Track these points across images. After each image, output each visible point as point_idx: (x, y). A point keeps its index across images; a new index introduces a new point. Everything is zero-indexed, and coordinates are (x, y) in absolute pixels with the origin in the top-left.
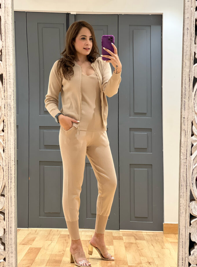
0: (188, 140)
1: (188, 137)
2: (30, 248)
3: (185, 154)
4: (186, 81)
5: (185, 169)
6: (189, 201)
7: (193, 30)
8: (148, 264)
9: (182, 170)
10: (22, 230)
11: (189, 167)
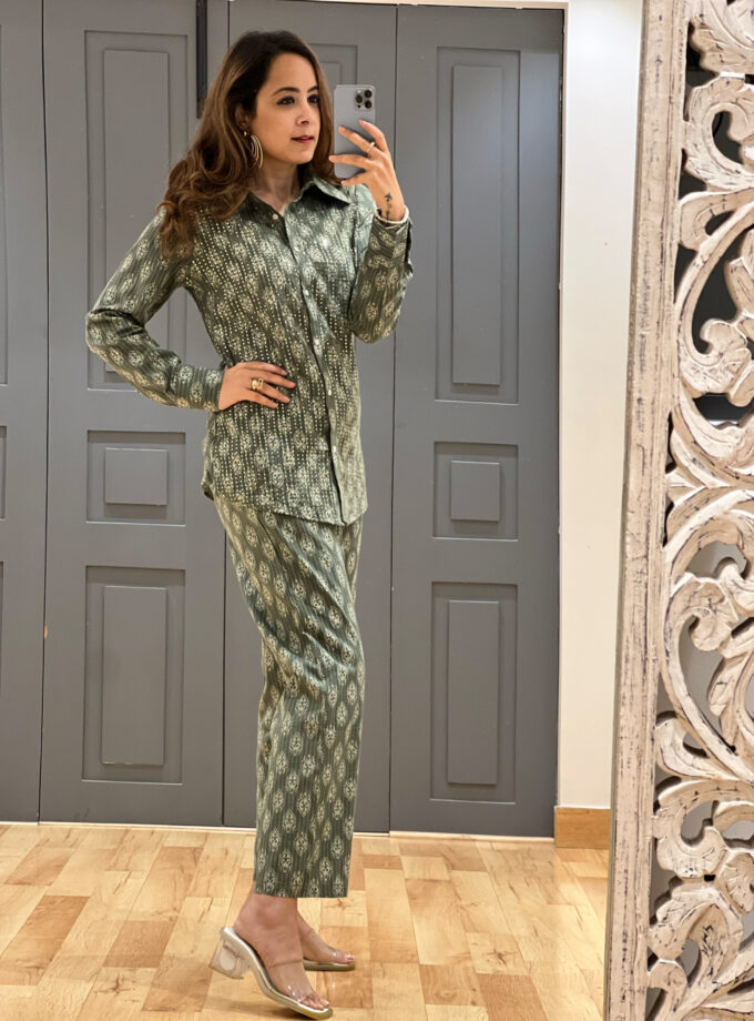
0: (654, 485)
1: (655, 474)
2: (44, 896)
3: (643, 540)
4: (648, 258)
5: (640, 596)
6: (655, 717)
7: (680, 65)
8: (493, 959)
9: (628, 603)
10: (16, 828)
11: (657, 588)
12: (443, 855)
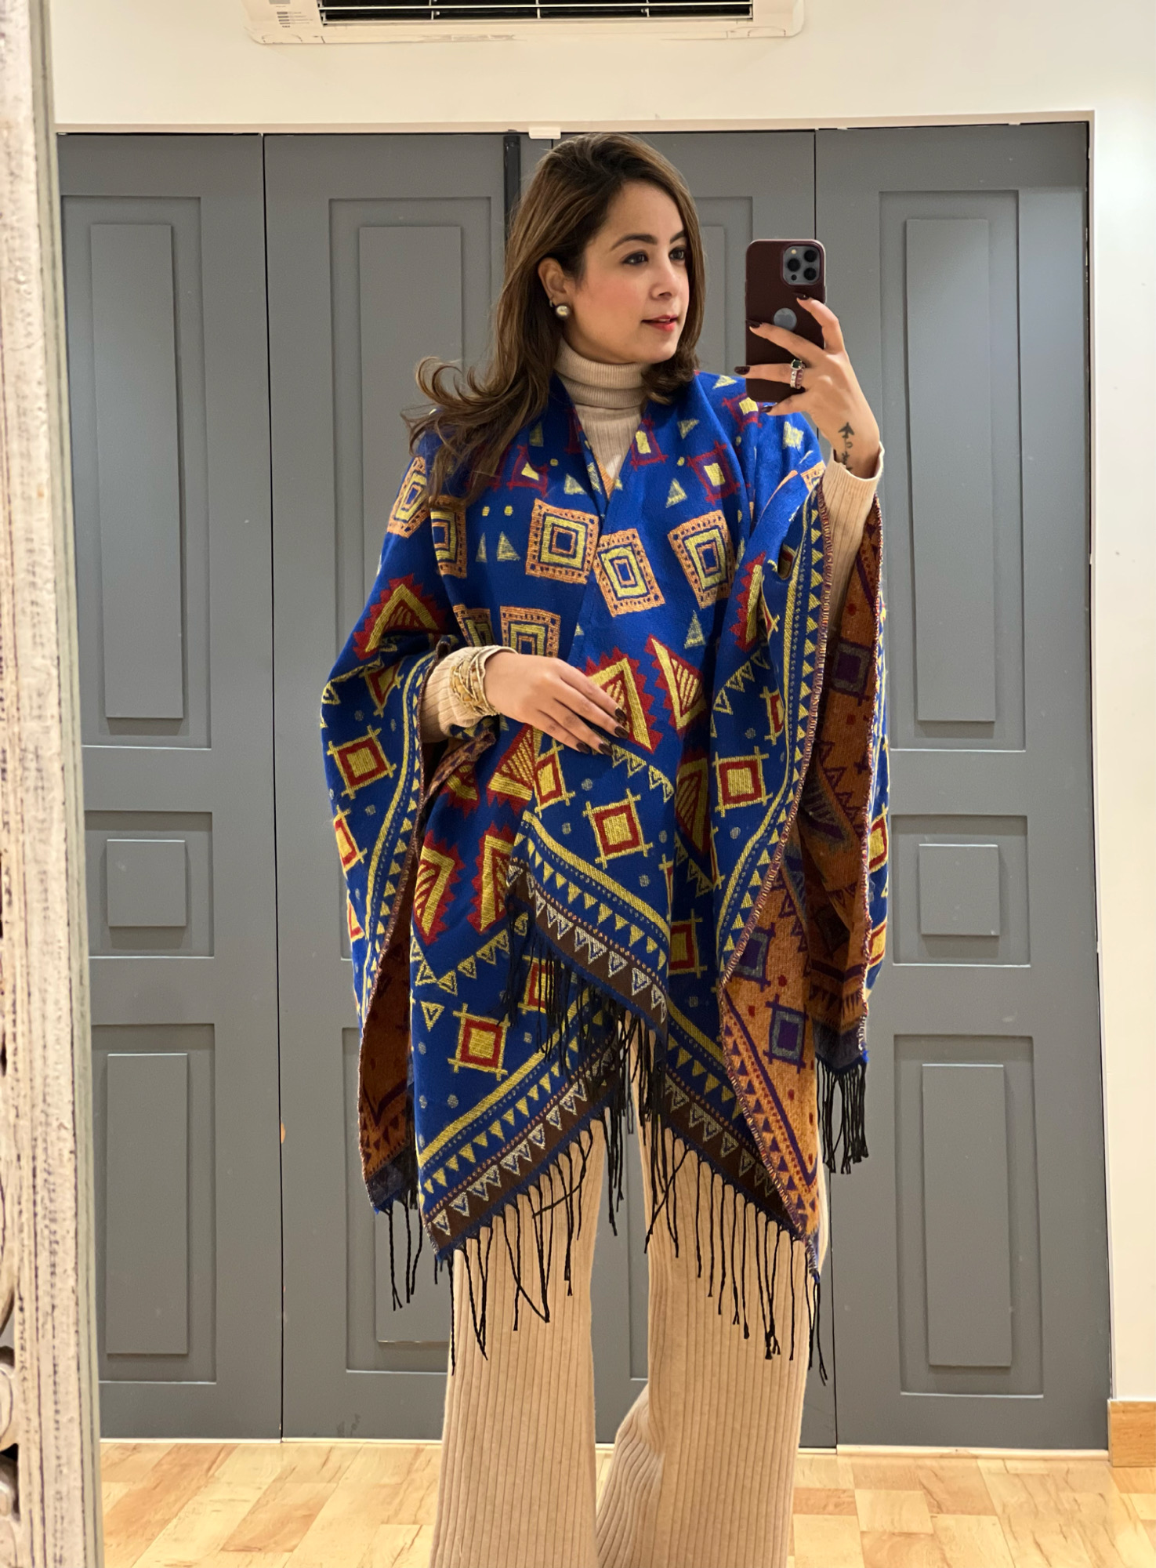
10: (245, 1449)
12: (925, 1487)
